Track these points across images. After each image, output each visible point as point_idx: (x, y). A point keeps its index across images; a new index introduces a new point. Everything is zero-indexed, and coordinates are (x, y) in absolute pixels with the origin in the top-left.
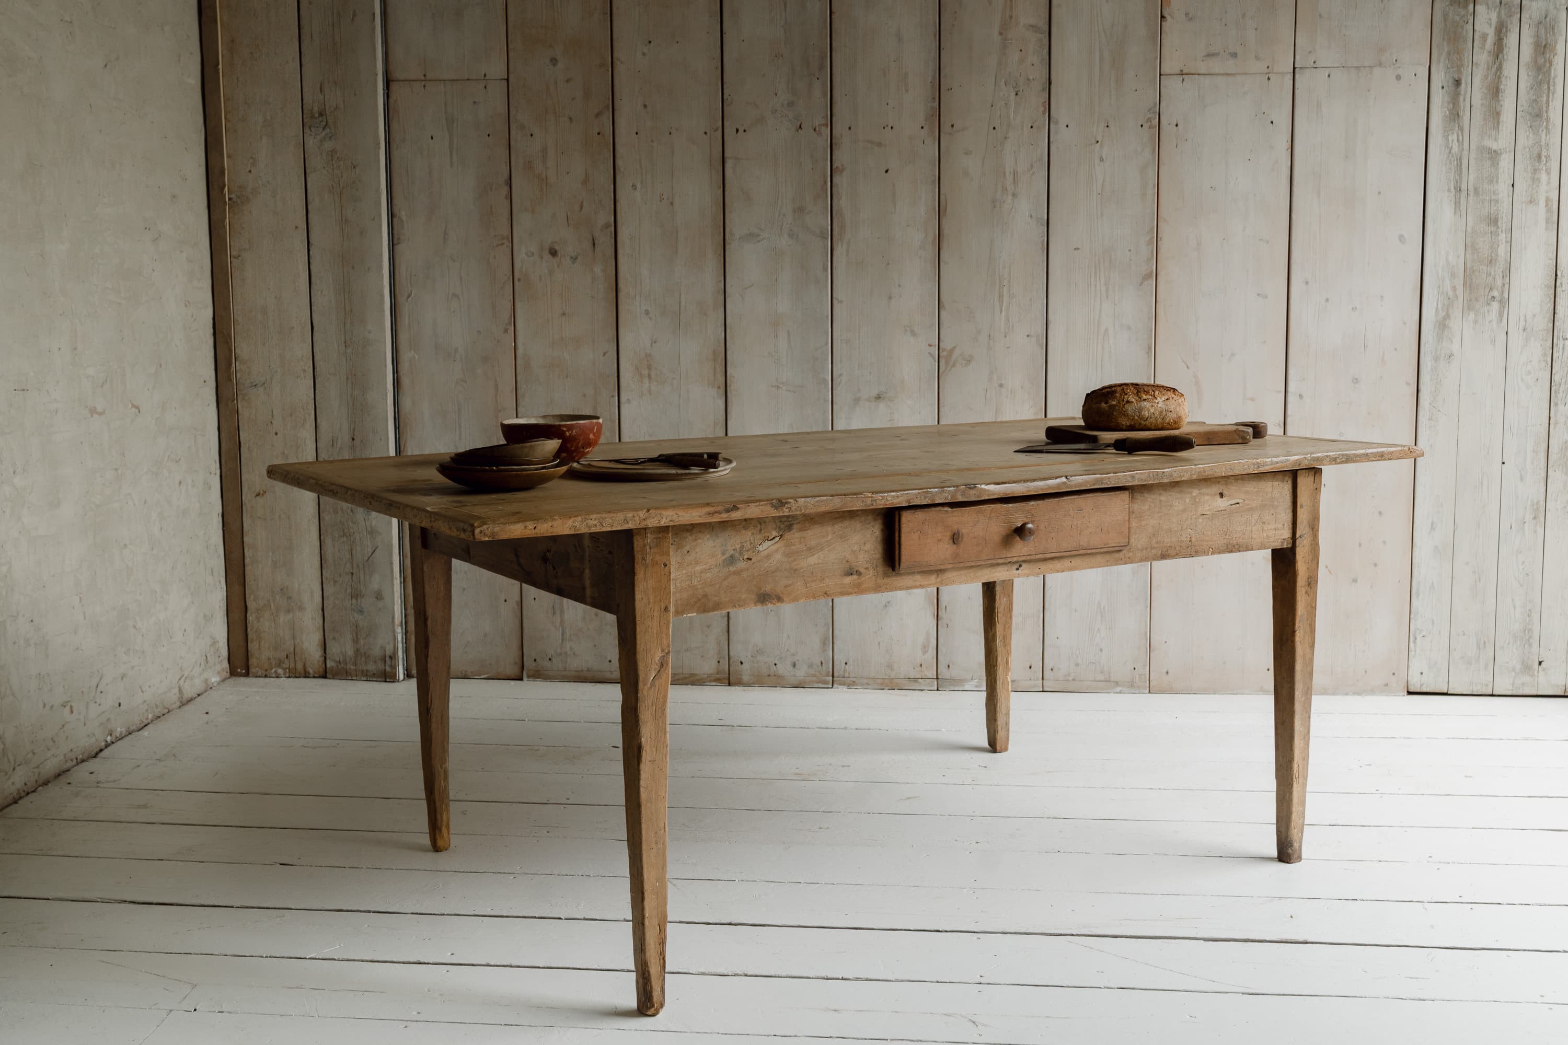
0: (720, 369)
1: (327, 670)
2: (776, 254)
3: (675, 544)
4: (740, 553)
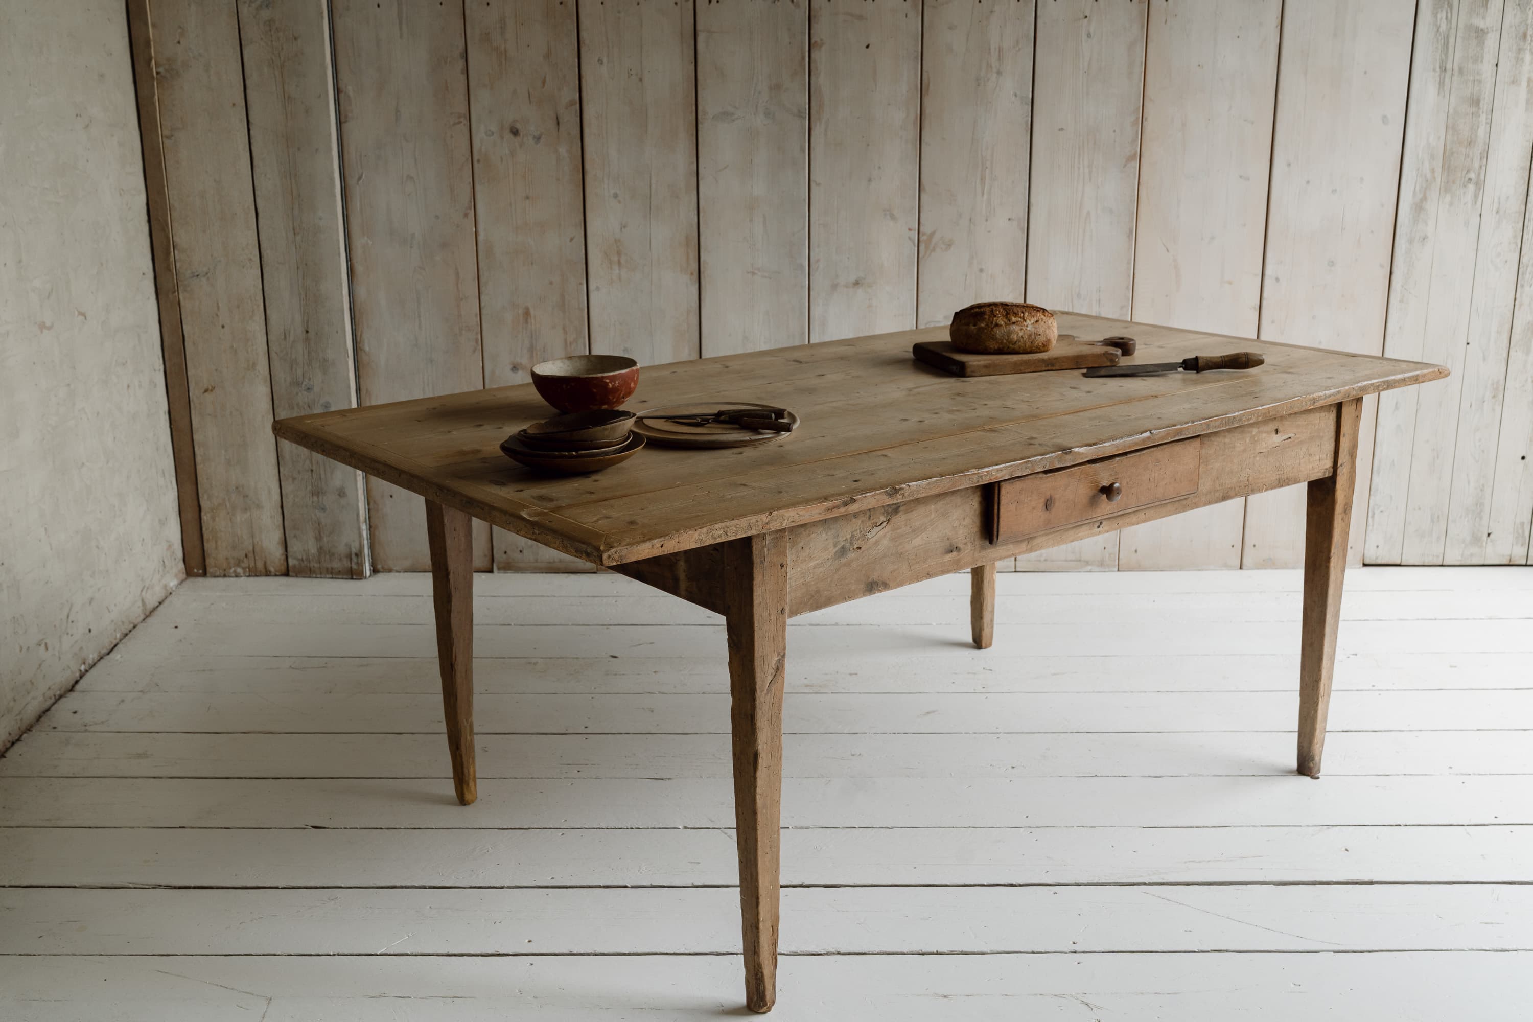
0: (693, 255)
1: (290, 568)
2: (751, 134)
3: (791, 542)
4: (851, 543)
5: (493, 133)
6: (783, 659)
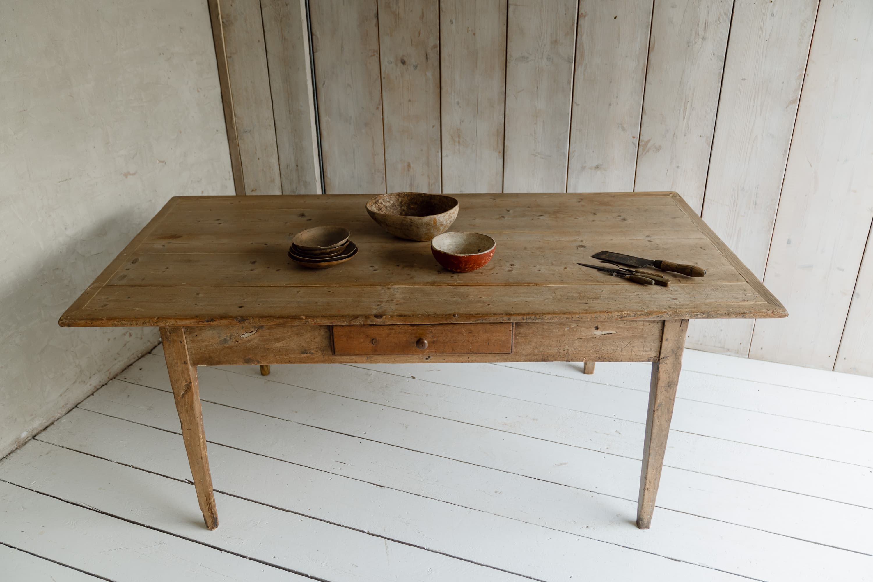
0: (501, 142)
2: (538, 71)
3: (188, 332)
4: (231, 338)
5: (392, 62)
6: (190, 384)
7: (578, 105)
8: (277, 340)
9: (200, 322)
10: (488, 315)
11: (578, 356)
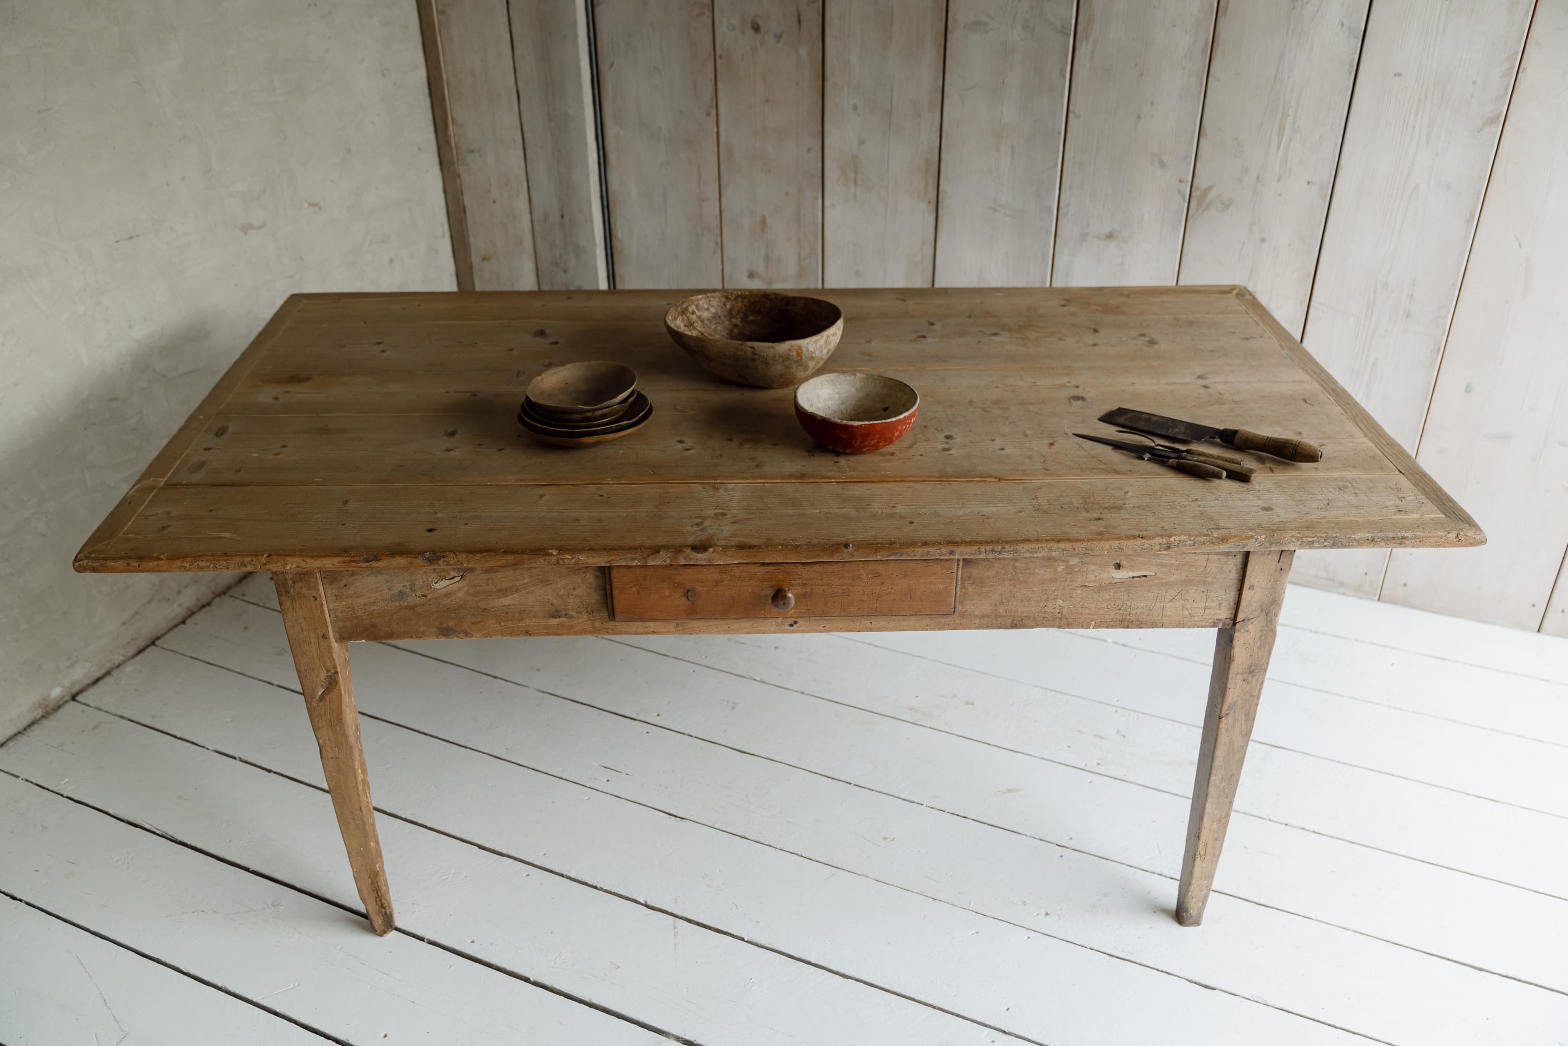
0: (932, 181)
2: (1005, 49)
3: (328, 579)
4: (412, 590)
5: (734, 28)
6: (336, 676)
7: (1077, 116)
8: (503, 592)
9: (352, 561)
10: (912, 544)
11: (1079, 618)
